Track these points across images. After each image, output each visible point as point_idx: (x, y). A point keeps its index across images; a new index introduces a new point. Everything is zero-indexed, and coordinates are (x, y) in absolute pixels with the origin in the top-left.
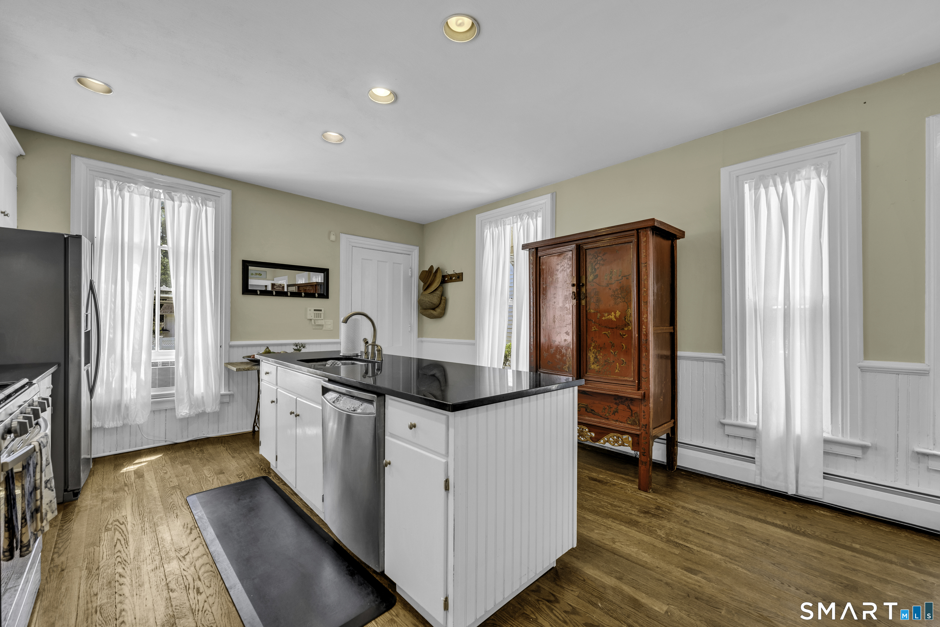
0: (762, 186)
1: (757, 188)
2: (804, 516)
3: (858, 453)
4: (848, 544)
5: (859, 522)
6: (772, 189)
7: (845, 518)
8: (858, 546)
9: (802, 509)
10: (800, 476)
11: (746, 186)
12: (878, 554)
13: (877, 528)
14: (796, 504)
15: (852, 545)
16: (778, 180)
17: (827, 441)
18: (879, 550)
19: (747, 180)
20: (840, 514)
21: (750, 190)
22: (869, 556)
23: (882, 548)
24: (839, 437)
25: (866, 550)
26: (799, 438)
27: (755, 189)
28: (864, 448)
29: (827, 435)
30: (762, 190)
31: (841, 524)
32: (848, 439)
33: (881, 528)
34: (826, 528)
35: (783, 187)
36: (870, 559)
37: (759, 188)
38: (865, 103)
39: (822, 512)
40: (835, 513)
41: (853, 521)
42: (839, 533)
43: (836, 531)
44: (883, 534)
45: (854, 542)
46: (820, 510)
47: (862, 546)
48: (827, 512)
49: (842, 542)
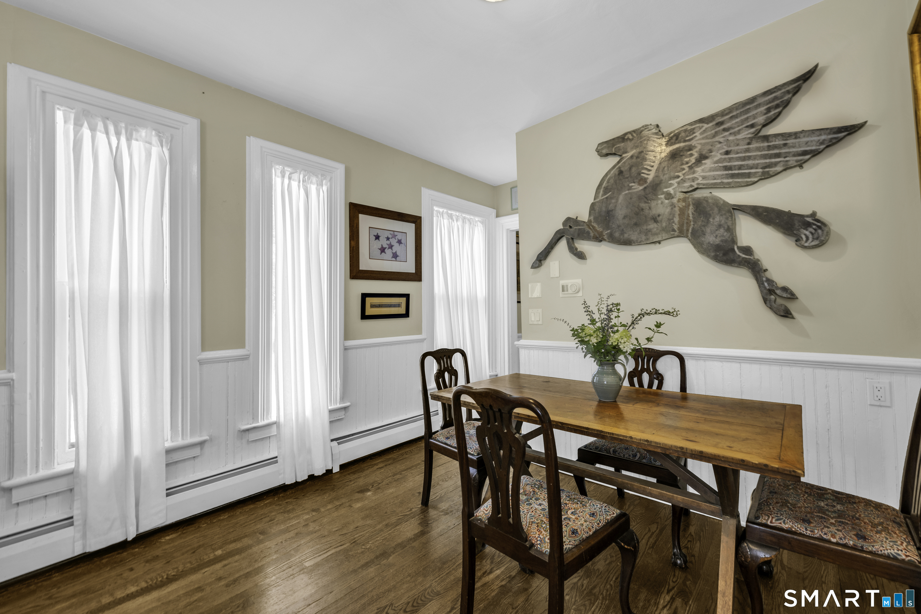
0: (86, 124)
1: (78, 125)
2: (154, 557)
3: (196, 451)
4: (212, 556)
5: (203, 524)
6: (101, 137)
7: (191, 528)
8: (219, 552)
9: (147, 549)
10: (141, 508)
11: (59, 115)
12: (238, 547)
13: (220, 520)
14: (136, 548)
15: (215, 555)
16: (111, 128)
17: (169, 451)
18: (235, 541)
19: (62, 105)
20: (184, 527)
21: (65, 122)
22: (234, 555)
23: (236, 538)
24: (180, 442)
25: (228, 550)
26: (138, 461)
27: (75, 124)
28: (202, 444)
29: (169, 444)
30: (86, 132)
31: (192, 538)
32: (189, 440)
33: (222, 518)
34: (183, 554)
35: (119, 140)
36: (237, 557)
37: (81, 126)
38: (203, 93)
39: (168, 538)
40: (180, 530)
41: (199, 527)
42: (197, 551)
43: (193, 551)
44: (227, 523)
45: (214, 550)
46: (164, 536)
47: (222, 548)
48: (172, 534)
49: (206, 558)
